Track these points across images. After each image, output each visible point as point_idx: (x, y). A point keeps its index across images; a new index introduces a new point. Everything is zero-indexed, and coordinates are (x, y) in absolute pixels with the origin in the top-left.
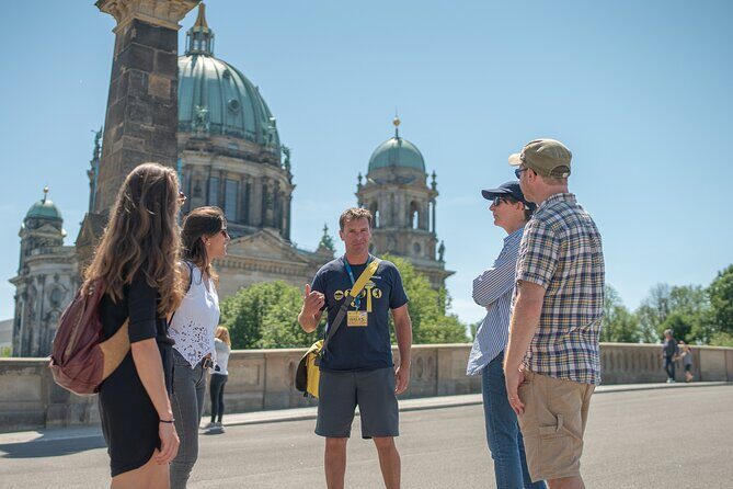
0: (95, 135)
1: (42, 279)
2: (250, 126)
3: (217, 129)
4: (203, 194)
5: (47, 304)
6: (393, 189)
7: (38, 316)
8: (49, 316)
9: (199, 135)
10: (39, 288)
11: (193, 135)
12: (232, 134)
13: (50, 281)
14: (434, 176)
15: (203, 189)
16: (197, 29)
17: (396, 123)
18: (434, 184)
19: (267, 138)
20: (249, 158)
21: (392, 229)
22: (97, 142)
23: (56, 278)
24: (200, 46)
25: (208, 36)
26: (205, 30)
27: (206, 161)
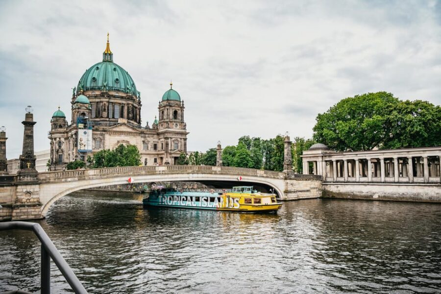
0: (73, 90)
1: (55, 139)
2: (123, 87)
3: (111, 89)
4: (107, 110)
5: (57, 147)
6: (168, 107)
7: (54, 151)
8: (58, 150)
9: (104, 91)
10: (55, 142)
11: (102, 91)
12: (116, 90)
13: (58, 139)
14: (183, 102)
15: (106, 108)
16: (106, 52)
17: (171, 85)
18: (183, 104)
19: (128, 91)
20: (122, 98)
21: (167, 120)
22: (74, 92)
23: (60, 138)
24: (108, 58)
25: (111, 55)
26: (109, 52)
27: (107, 100)
